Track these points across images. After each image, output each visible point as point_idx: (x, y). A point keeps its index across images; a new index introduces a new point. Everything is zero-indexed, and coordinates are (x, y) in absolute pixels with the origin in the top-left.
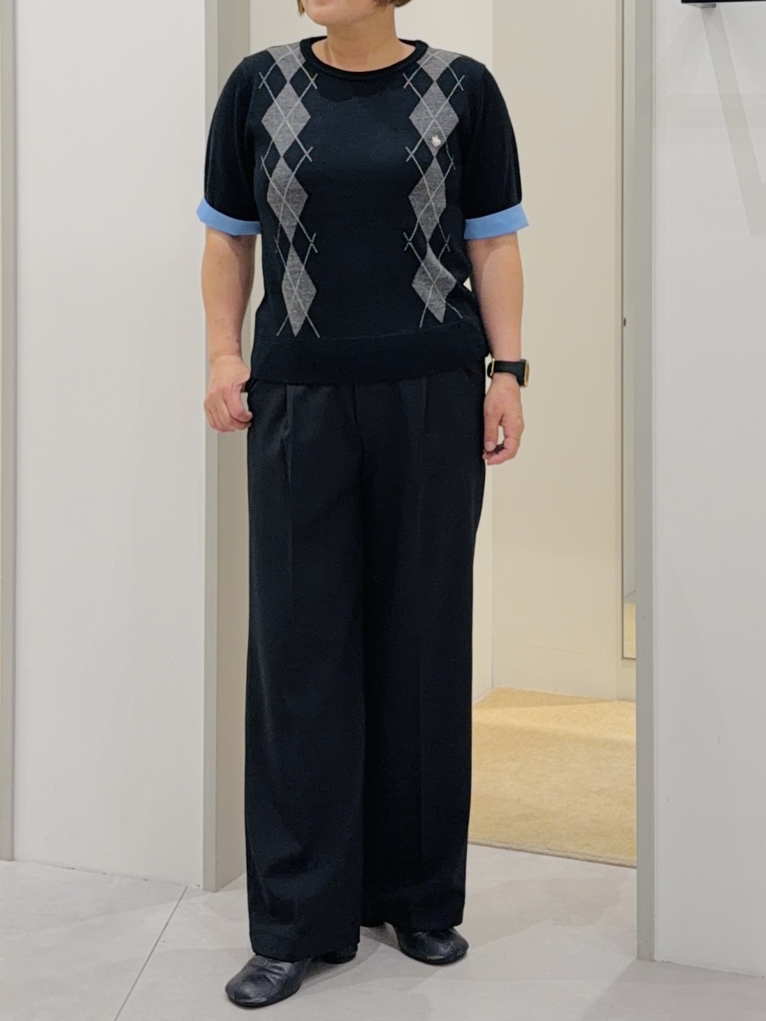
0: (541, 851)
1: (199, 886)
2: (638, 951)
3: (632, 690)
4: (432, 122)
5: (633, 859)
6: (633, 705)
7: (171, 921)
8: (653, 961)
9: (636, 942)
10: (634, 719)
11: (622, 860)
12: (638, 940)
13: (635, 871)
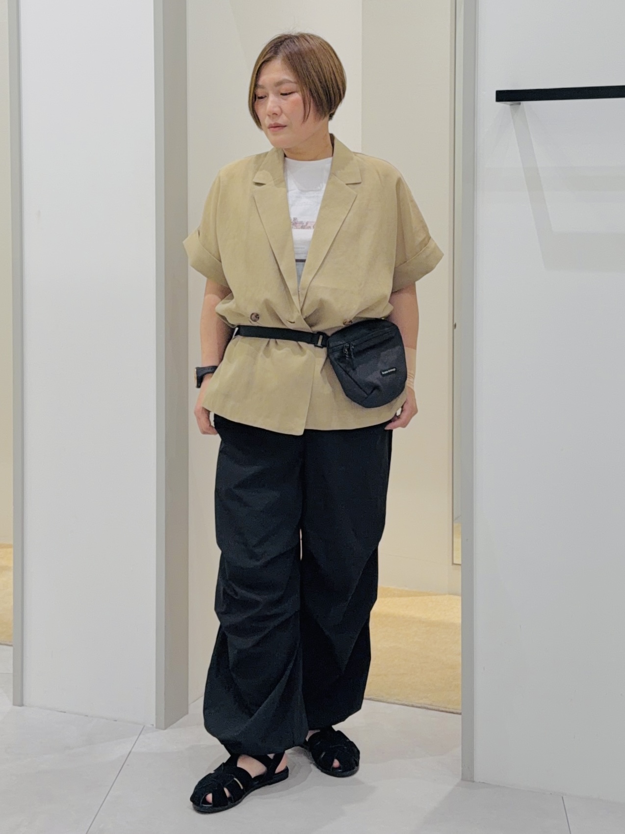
0: (392, 701)
1: (153, 725)
2: (462, 774)
3: (458, 587)
5: (459, 709)
6: (460, 598)
7: (133, 750)
8: (473, 782)
9: (461, 768)
10: (460, 607)
11: (449, 708)
12: (462, 767)
13: (460, 716)
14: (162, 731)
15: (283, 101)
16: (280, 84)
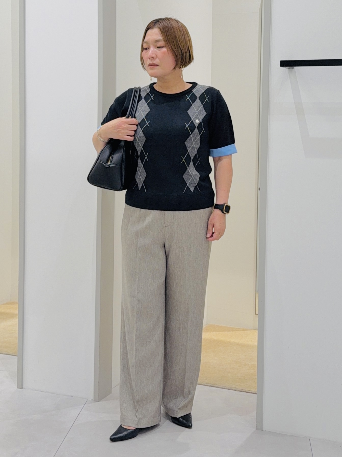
1: (92, 399)
2: (257, 427)
3: (257, 326)
4: (196, 113)
5: (256, 391)
7: (81, 412)
8: (262, 430)
12: (257, 422)
13: (256, 395)
14: (97, 402)
15: (158, 51)
16: (157, 41)
